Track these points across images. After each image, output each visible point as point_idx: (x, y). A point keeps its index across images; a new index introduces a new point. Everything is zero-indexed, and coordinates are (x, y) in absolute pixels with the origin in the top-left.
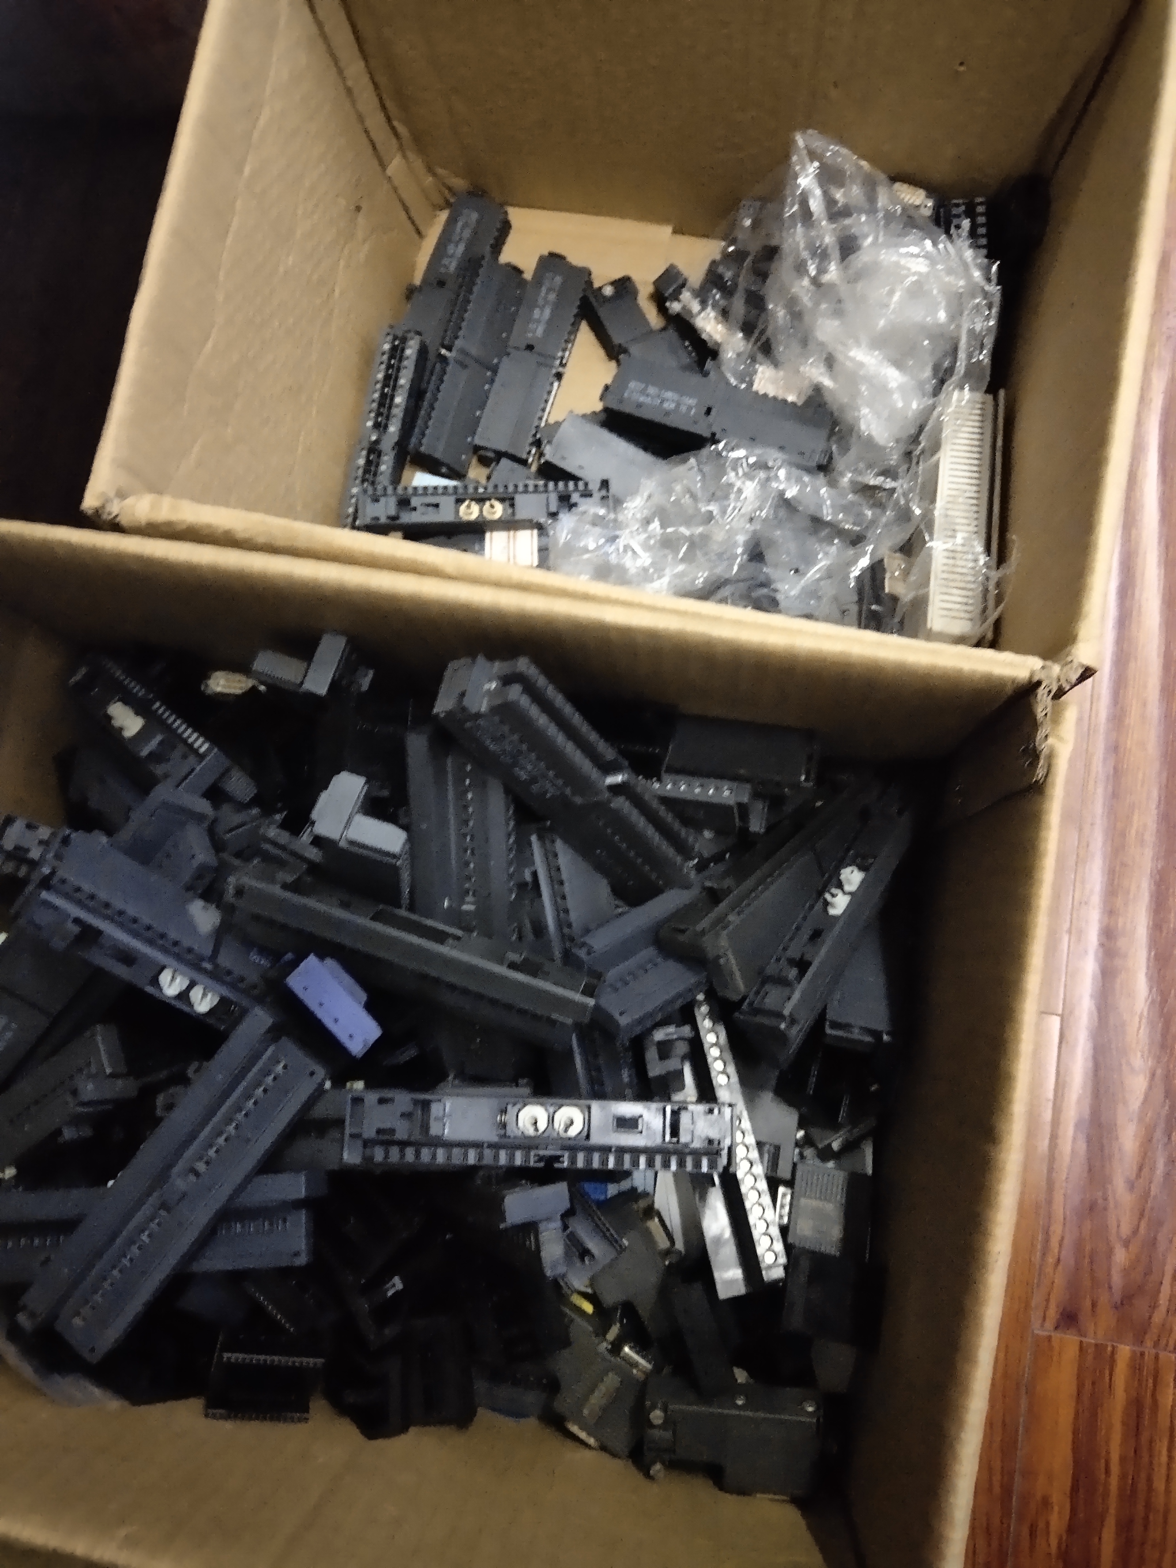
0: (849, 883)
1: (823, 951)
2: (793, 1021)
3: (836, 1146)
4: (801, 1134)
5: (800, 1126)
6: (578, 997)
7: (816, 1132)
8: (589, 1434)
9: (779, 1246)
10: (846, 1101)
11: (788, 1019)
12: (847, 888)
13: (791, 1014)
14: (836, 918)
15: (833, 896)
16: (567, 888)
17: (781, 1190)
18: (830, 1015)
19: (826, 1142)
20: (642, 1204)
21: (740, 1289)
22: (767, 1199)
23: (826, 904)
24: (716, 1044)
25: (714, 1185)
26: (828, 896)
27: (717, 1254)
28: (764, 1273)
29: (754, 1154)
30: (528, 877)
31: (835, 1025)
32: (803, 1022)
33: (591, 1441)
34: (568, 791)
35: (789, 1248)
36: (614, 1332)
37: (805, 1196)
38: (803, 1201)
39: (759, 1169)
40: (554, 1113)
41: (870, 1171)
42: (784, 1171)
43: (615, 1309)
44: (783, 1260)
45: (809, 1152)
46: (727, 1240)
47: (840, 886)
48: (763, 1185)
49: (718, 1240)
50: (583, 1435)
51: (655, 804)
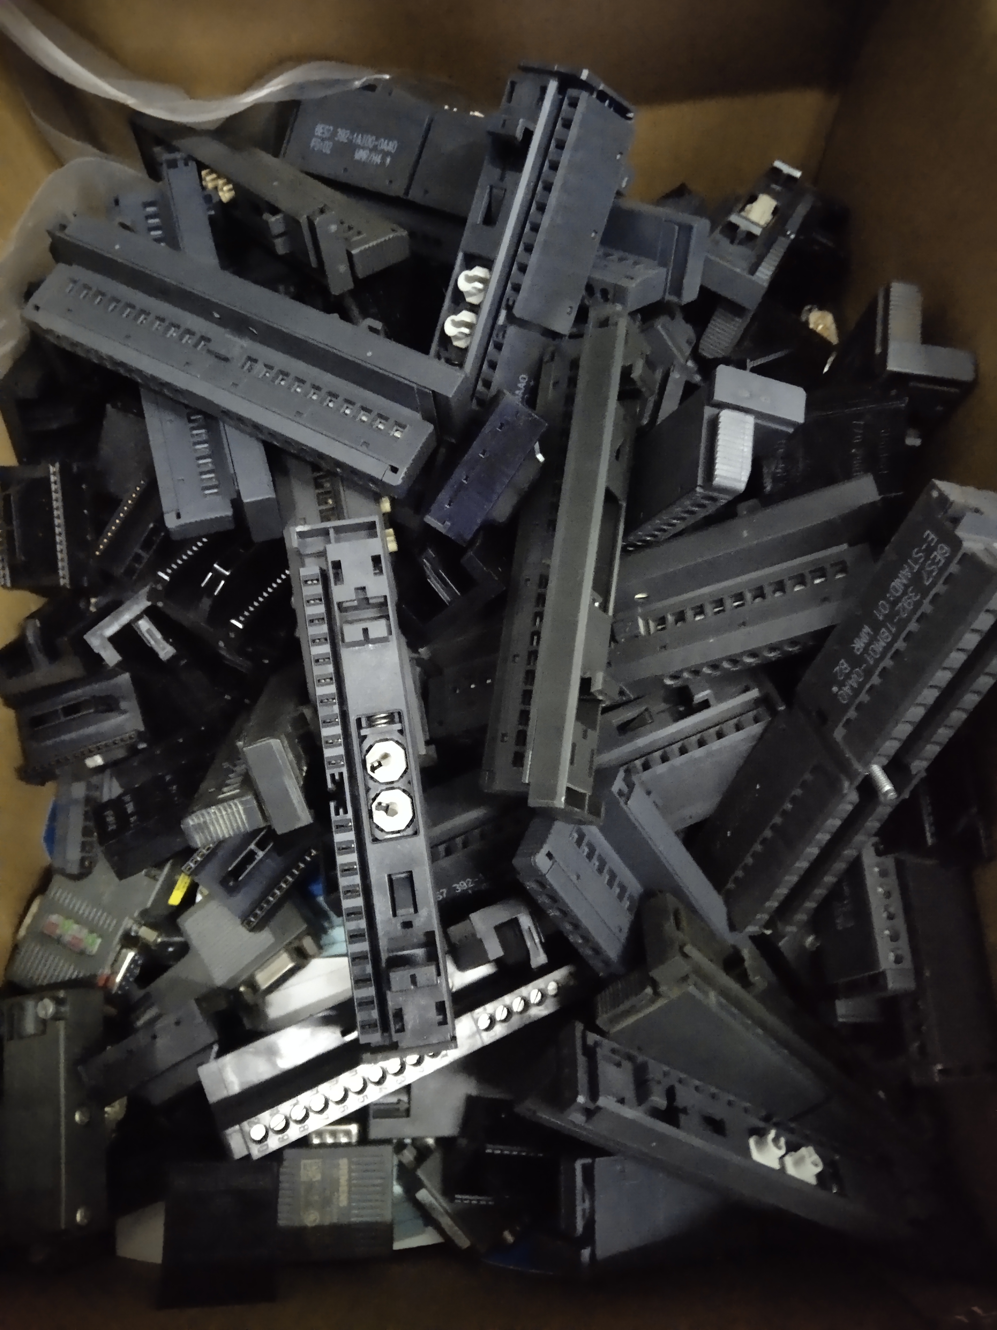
0: (798, 1163)
1: (697, 1142)
2: (589, 1113)
3: (423, 1195)
4: (431, 1141)
5: (439, 1140)
6: (563, 783)
7: (434, 1163)
8: (29, 928)
9: (274, 1143)
10: (483, 1200)
11: (591, 1106)
12: (789, 1160)
13: (599, 1109)
14: (746, 1152)
15: (776, 1140)
16: (697, 753)
17: (354, 1128)
18: (601, 1162)
19: (426, 1181)
20: (308, 943)
21: (214, 1094)
22: (336, 1112)
23: (761, 1133)
24: (527, 1004)
25: (344, 1034)
26: (772, 1134)
27: (257, 1053)
28: (237, 1127)
29: (393, 1084)
30: (699, 697)
31: (588, 1173)
32: (590, 1127)
33: (22, 932)
34: (852, 714)
35: (277, 1155)
36: (149, 935)
37: (350, 1163)
38: (344, 1163)
39: (374, 1095)
40: (399, 788)
41: (398, 1245)
42: (378, 1129)
43: (178, 931)
44: (257, 1152)
45: (408, 1156)
46: (274, 1065)
47: (792, 1148)
48: (354, 1104)
49: (272, 1052)
50: (28, 920)
51: (849, 853)
